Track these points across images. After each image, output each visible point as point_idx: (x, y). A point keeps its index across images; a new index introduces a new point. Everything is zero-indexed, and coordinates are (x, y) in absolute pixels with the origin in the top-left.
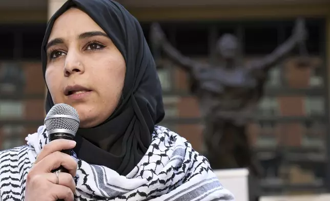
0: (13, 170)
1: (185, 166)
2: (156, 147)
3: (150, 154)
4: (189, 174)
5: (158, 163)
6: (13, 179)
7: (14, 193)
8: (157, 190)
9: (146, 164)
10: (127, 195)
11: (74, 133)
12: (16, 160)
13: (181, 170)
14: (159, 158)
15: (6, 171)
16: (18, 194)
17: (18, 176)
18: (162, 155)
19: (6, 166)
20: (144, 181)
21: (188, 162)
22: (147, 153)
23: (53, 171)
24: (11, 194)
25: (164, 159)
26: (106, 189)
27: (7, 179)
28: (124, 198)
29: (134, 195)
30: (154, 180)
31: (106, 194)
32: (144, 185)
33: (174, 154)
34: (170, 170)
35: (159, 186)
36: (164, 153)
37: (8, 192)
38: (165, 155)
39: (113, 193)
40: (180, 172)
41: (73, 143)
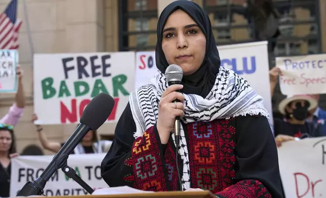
0: (146, 100)
1: (236, 88)
2: (220, 79)
3: (217, 84)
4: (239, 91)
5: (223, 89)
6: (148, 105)
7: (150, 112)
8: (224, 104)
9: (216, 90)
10: (209, 109)
11: (180, 80)
12: (147, 94)
13: (234, 90)
14: (222, 86)
15: (143, 101)
16: (151, 112)
17: (149, 103)
18: (224, 84)
19: (143, 98)
20: (217, 100)
21: (237, 85)
22: (215, 84)
23: (173, 102)
24: (148, 113)
25: (225, 86)
26: (198, 107)
27: (144, 105)
28: (208, 110)
29: (213, 108)
30: (222, 98)
31: (198, 110)
32: (217, 102)
33: (230, 82)
34: (229, 92)
35: (225, 101)
36: (224, 82)
37: (146, 112)
38: (225, 84)
39: (202, 109)
40: (234, 91)
41: (182, 86)
